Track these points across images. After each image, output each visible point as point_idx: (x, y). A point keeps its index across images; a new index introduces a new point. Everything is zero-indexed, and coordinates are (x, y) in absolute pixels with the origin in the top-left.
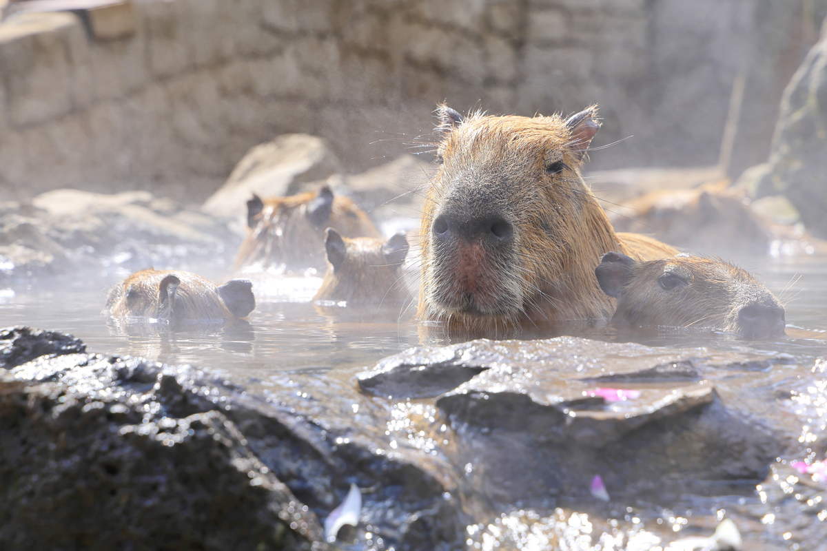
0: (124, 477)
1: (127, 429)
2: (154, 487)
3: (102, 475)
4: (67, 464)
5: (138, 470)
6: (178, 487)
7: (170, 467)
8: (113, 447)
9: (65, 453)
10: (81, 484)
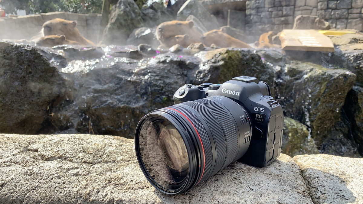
0: (23, 54)
1: (23, 48)
2: (28, 55)
3: (21, 54)
4: (15, 52)
5: (25, 53)
6: (31, 55)
7: (29, 52)
8: (21, 50)
9: (15, 51)
10: (18, 55)
